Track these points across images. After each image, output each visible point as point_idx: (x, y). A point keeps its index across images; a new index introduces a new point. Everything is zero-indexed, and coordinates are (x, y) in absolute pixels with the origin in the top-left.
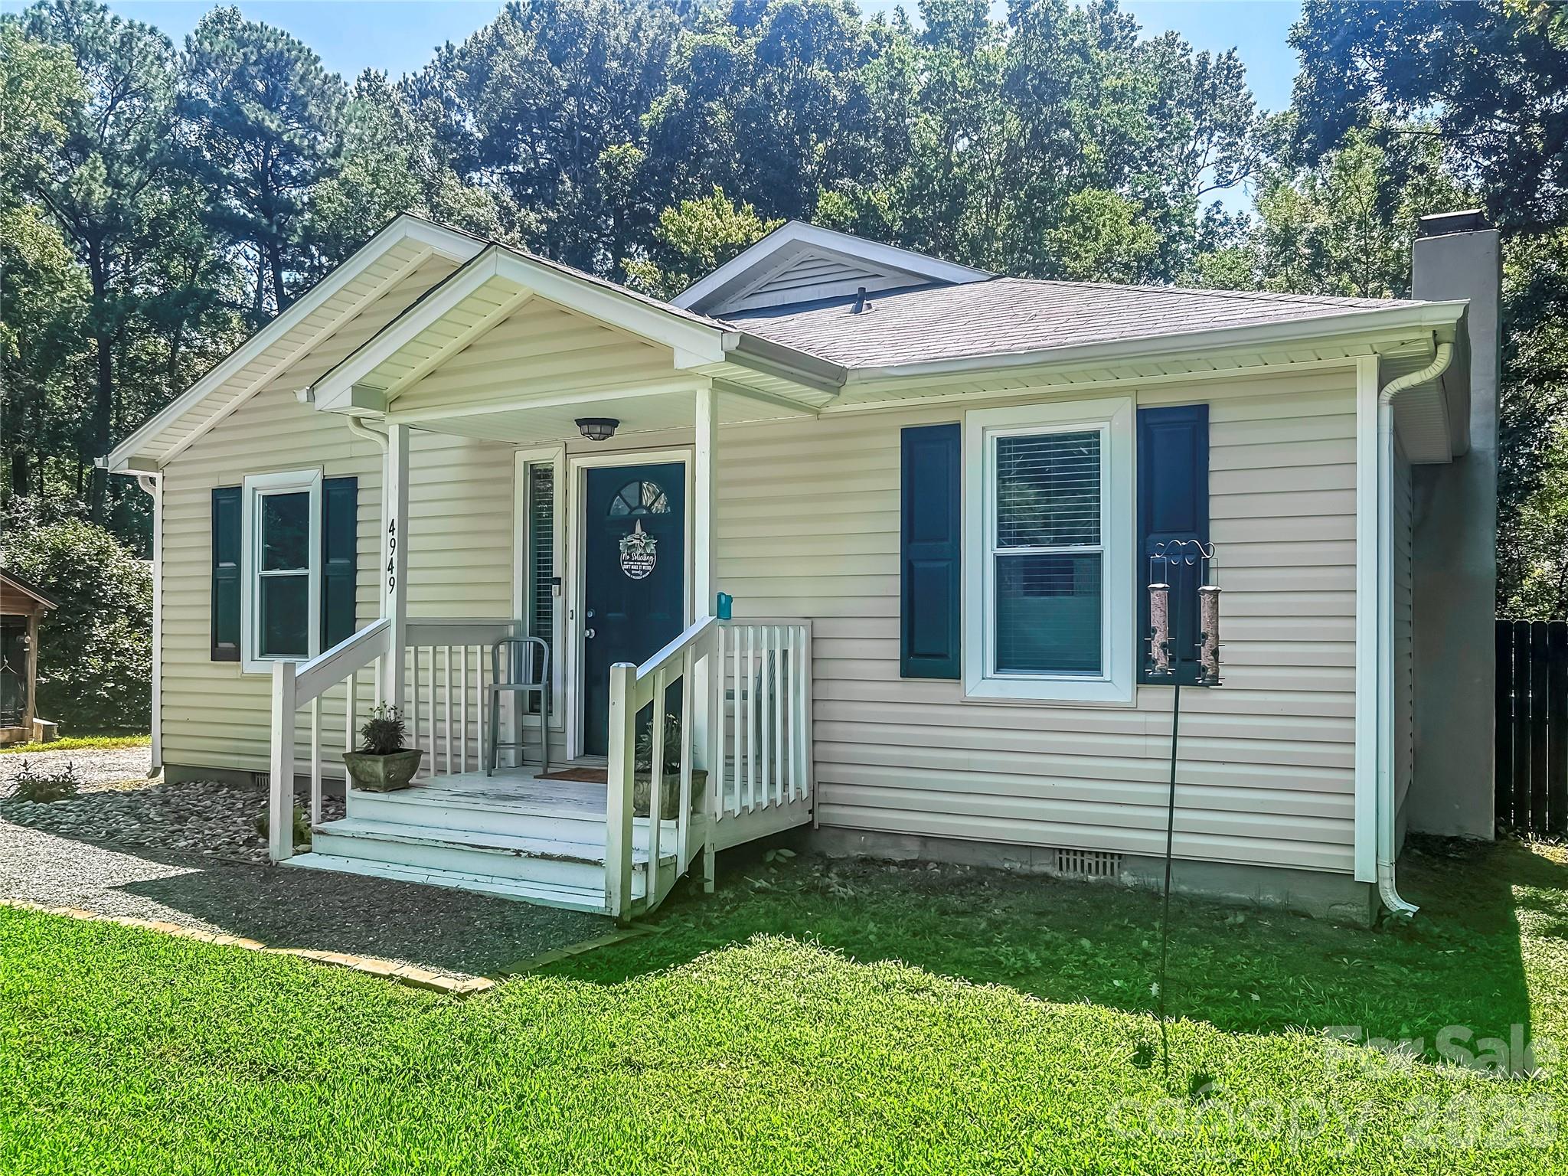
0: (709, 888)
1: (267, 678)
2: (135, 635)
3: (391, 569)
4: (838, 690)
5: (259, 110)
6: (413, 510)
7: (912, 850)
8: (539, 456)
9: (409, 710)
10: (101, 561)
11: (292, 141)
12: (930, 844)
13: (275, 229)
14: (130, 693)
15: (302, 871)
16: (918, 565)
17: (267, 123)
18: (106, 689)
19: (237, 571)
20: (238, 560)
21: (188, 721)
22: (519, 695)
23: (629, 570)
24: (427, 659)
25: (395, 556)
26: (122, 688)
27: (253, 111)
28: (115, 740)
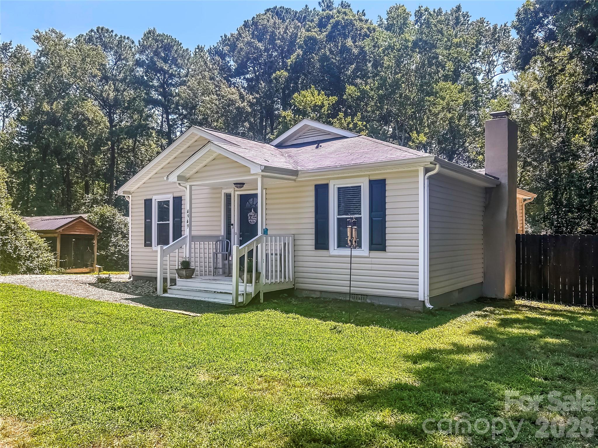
0: (262, 301)
1: (157, 252)
2: (123, 240)
3: (188, 222)
4: (300, 253)
5: (162, 63)
6: (193, 206)
7: (318, 295)
8: (228, 191)
9: (193, 259)
10: (114, 218)
11: (172, 73)
12: (323, 293)
13: (166, 103)
14: (122, 258)
15: (165, 297)
16: (318, 220)
17: (164, 67)
18: (115, 257)
19: (151, 222)
20: (151, 219)
21: (138, 264)
22: (223, 255)
23: (250, 222)
24: (197, 246)
25: (189, 219)
26: (120, 257)
27: (160, 64)
28: (118, 272)
